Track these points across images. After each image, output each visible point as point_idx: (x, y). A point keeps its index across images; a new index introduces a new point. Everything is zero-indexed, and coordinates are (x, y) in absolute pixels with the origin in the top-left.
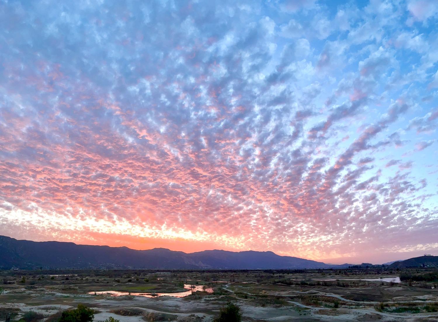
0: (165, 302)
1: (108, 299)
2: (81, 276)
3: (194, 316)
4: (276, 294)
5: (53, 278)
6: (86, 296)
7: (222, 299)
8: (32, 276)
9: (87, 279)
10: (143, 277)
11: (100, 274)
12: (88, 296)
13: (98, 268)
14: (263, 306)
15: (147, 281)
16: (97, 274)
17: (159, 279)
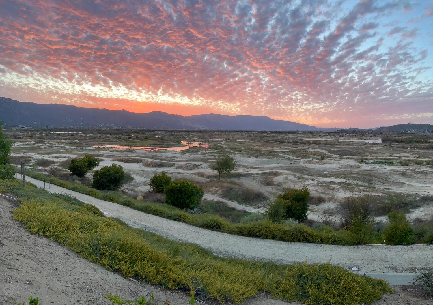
0: (163, 154)
1: (111, 151)
2: (85, 133)
3: (191, 164)
4: (269, 149)
5: (59, 135)
6: (91, 149)
7: (218, 152)
8: (39, 133)
9: (91, 136)
10: (142, 135)
11: (102, 132)
12: (92, 149)
13: (100, 128)
14: (257, 157)
15: (146, 138)
16: (99, 132)
17: (157, 137)
